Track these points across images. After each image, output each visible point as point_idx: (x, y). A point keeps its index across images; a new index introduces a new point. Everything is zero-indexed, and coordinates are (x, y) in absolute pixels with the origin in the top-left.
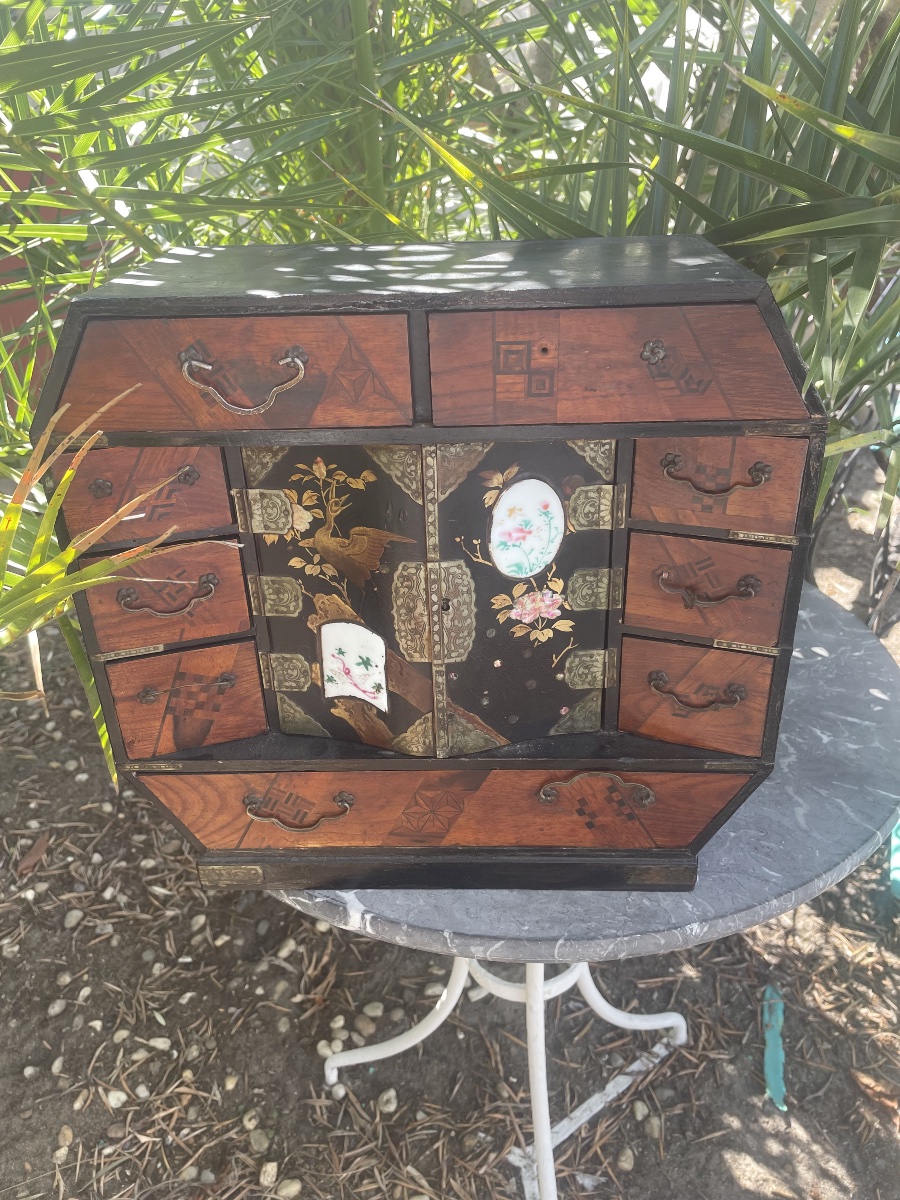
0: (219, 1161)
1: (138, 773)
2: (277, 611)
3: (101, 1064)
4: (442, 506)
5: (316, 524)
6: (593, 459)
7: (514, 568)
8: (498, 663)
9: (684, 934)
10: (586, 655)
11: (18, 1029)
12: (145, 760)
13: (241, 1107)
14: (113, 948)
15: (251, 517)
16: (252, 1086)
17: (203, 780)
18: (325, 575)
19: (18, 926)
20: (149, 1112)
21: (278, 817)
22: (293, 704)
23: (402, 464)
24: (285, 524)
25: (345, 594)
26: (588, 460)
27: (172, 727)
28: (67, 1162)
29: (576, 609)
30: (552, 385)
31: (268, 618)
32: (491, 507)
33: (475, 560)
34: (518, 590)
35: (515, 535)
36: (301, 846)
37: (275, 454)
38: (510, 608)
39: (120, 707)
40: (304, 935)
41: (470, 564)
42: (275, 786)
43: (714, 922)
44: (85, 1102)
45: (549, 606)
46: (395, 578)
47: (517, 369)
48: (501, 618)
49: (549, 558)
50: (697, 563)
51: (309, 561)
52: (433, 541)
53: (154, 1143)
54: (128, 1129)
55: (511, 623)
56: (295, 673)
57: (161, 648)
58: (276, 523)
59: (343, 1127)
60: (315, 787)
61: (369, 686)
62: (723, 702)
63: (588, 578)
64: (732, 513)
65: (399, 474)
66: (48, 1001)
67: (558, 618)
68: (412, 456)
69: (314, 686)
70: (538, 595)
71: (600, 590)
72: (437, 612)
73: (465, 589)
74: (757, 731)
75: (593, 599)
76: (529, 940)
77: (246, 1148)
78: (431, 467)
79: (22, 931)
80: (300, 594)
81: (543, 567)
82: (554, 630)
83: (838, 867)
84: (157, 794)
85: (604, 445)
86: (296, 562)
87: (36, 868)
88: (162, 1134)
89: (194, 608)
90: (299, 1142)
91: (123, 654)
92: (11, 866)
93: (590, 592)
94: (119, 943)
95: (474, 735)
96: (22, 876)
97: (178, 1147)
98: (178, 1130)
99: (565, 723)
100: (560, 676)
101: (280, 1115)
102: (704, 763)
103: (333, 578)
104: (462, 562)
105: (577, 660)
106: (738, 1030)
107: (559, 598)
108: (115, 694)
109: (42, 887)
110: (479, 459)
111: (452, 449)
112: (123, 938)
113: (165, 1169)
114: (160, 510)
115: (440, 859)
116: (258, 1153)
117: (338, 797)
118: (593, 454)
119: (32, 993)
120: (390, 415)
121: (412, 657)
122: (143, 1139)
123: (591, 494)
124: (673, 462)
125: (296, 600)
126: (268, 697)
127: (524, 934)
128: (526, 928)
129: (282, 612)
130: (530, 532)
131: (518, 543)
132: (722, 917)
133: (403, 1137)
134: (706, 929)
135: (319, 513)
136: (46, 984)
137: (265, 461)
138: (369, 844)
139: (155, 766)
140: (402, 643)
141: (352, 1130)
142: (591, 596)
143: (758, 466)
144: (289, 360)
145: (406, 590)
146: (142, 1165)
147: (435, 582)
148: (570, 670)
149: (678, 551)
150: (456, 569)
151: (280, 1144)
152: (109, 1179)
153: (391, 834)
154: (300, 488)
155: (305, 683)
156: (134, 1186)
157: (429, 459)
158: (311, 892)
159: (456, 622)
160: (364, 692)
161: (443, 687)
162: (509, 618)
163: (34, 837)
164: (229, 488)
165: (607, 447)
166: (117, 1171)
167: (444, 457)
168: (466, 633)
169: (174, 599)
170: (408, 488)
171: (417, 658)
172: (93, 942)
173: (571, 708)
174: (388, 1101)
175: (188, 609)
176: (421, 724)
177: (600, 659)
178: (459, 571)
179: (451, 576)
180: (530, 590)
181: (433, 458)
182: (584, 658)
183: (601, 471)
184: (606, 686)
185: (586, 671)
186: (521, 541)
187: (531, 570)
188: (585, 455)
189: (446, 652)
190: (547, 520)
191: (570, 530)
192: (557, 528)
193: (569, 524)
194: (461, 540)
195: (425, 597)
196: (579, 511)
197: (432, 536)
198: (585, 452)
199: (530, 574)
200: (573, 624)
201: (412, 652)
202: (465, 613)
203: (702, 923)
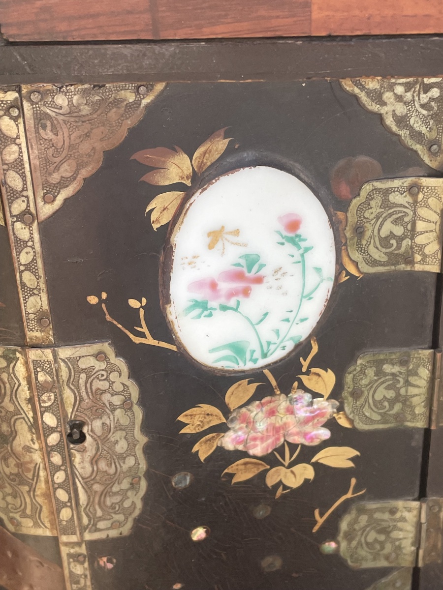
4: (47, 228)
6: (402, 121)
7: (227, 352)
8: (199, 534)
10: (381, 510)
26: (389, 121)
29: (361, 426)
32: (168, 229)
33: (137, 340)
34: (235, 396)
35: (225, 286)
38: (222, 429)
41: (124, 348)
45: (307, 421)
48: (203, 450)
49: (303, 330)
52: (35, 303)
55: (224, 457)
63: (387, 368)
67: (325, 444)
70: (282, 402)
71: (412, 391)
72: (58, 447)
73: (117, 400)
75: (398, 407)
78: (14, 141)
81: (290, 346)
82: (317, 466)
85: (427, 88)
93: (391, 394)
100: (330, 546)
104: (106, 347)
105: (364, 519)
107: (326, 406)
110: (129, 123)
111: (61, 100)
118: (401, 109)
123: (395, 198)
130: (259, 280)
131: (232, 303)
142: (392, 402)
147: (48, 386)
148: (349, 536)
150: (91, 362)
159: (102, 465)
162: (220, 450)
165: (434, 92)
167: (40, 119)
168: (125, 485)
171: (28, 527)
177: (411, 517)
178: (101, 365)
179: (83, 376)
180: (263, 392)
181: (15, 119)
182: (377, 515)
183: (418, 148)
184: (420, 564)
185: (382, 538)
186: (241, 298)
187: (265, 356)
188: (383, 110)
189: (85, 520)
190: (297, 253)
191: (348, 273)
192: (318, 270)
193: (346, 260)
194: (101, 301)
195: (31, 415)
196: (368, 233)
197: (32, 292)
198: (384, 104)
199: (262, 363)
200: (354, 453)
201: (17, 516)
202: (122, 446)
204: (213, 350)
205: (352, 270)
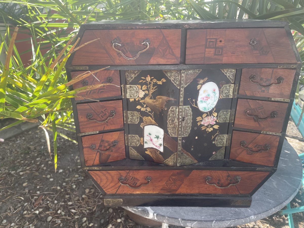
1: (88, 170)
2: (132, 122)
4: (185, 89)
5: (146, 96)
6: (229, 76)
7: (204, 109)
8: (197, 138)
9: (250, 219)
10: (222, 136)
12: (91, 166)
14: (61, 227)
15: (127, 93)
17: (107, 172)
18: (147, 111)
19: (34, 221)
21: (128, 184)
22: (134, 150)
23: (174, 76)
24: (136, 95)
25: (153, 116)
26: (227, 76)
27: (99, 156)
29: (220, 122)
30: (222, 52)
31: (128, 124)
32: (199, 90)
33: (193, 106)
34: (204, 115)
35: (205, 99)
36: (135, 193)
37: (135, 74)
38: (201, 121)
39: (84, 150)
40: (114, 223)
42: (128, 174)
43: (258, 215)
45: (212, 121)
46: (169, 111)
47: (212, 47)
48: (199, 124)
49: (214, 106)
50: (258, 108)
51: (143, 106)
52: (182, 99)
56: (135, 141)
57: (98, 132)
58: (134, 95)
60: (141, 175)
61: (157, 144)
62: (263, 150)
63: (224, 113)
64: (271, 92)
65: (173, 79)
67: (215, 125)
68: (178, 74)
69: (141, 144)
70: (210, 117)
71: (228, 116)
72: (181, 121)
73: (189, 115)
74: (273, 159)
75: (225, 119)
76: (204, 221)
78: (183, 77)
79: (35, 222)
80: (139, 117)
81: (212, 109)
82: (213, 128)
84: (93, 177)
85: (232, 72)
86: (138, 107)
87: (39, 205)
89: (108, 121)
91: (87, 134)
92: (32, 204)
94: (62, 225)
95: (188, 159)
96: (35, 207)
99: (214, 156)
100: (214, 142)
102: (256, 168)
103: (149, 112)
104: (189, 106)
105: (219, 137)
107: (215, 118)
108: (83, 146)
109: (41, 210)
110: (197, 75)
111: (190, 72)
112: (63, 224)
114: (102, 90)
115: (176, 197)
117: (146, 178)
118: (229, 75)
120: (173, 61)
121: (172, 135)
123: (227, 87)
124: (253, 77)
125: (138, 118)
126: (127, 148)
127: (203, 219)
128: (203, 217)
129: (133, 122)
130: (209, 98)
131: (205, 101)
132: (260, 214)
134: (256, 217)
135: (147, 92)
137: (132, 76)
138: (155, 192)
139: (93, 168)
140: (169, 131)
142: (225, 118)
143: (280, 78)
144: (145, 43)
145: (172, 115)
147: (181, 112)
148: (217, 141)
149: (252, 104)
153: (161, 189)
154: (142, 85)
155: (138, 144)
157: (183, 74)
158: (137, 207)
160: (156, 146)
161: (181, 144)
162: (201, 124)
163: (38, 196)
164: (121, 85)
165: (233, 73)
167: (187, 74)
168: (188, 128)
169: (103, 117)
170: (175, 83)
171: (174, 136)
172: (55, 225)
173: (216, 152)
175: (107, 120)
176: (173, 156)
177: (226, 137)
178: (188, 109)
179: (186, 110)
180: (207, 116)
181: (184, 74)
182: (221, 137)
183: (231, 80)
184: (227, 146)
185: (221, 141)
186: (207, 100)
187: (208, 110)
188: (227, 75)
189: (182, 134)
190: (214, 94)
191: (220, 98)
192: (217, 97)
193: (220, 96)
194: (190, 99)
195: (177, 117)
196: (223, 92)
197: (181, 98)
198: (227, 74)
199: (208, 111)
200: (219, 126)
201: (172, 134)
202: (189, 122)
203: (254, 215)
204: (202, 108)
205: (221, 98)
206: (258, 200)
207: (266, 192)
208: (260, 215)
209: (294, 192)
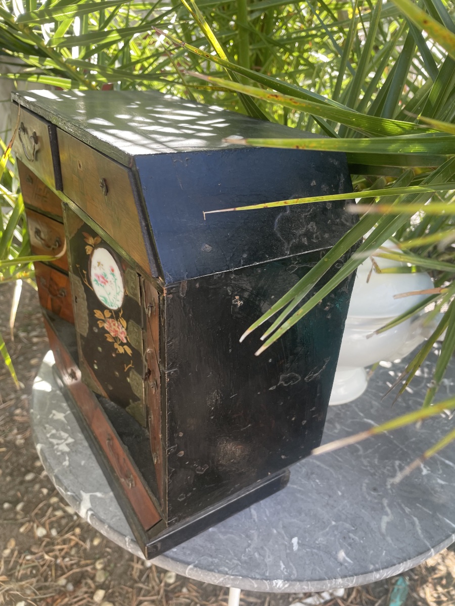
0: (77, 581)
3: (39, 512)
9: (271, 585)
11: (10, 482)
13: (97, 556)
16: (106, 546)
20: (53, 544)
28: (8, 557)
43: (293, 583)
44: (26, 528)
53: (51, 561)
54: (41, 549)
59: (144, 583)
66: (28, 472)
77: (93, 578)
83: (394, 567)
88: (56, 557)
90: (120, 584)
97: (61, 567)
98: (64, 558)
101: (115, 566)
106: (375, 597)
113: (51, 575)
116: (98, 582)
119: (22, 466)
122: (46, 557)
132: (300, 581)
133: (171, 599)
134: (287, 586)
136: (29, 463)
141: (148, 586)
146: (42, 570)
151: (110, 582)
152: (24, 572)
156: (34, 580)
166: (29, 570)
174: (170, 577)
203: (284, 581)
206: (319, 548)
207: (351, 535)
208: (298, 583)
209: (417, 555)
